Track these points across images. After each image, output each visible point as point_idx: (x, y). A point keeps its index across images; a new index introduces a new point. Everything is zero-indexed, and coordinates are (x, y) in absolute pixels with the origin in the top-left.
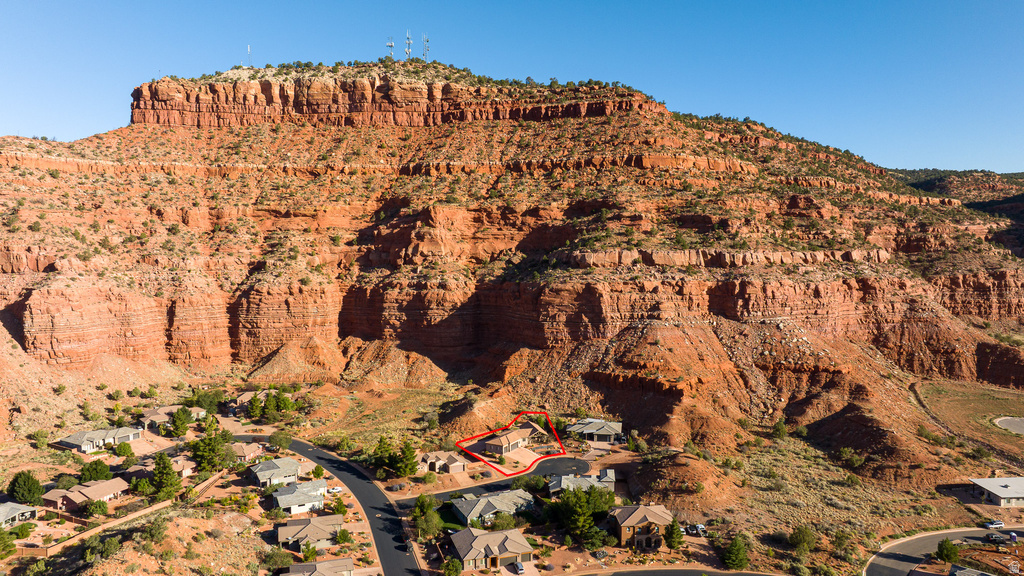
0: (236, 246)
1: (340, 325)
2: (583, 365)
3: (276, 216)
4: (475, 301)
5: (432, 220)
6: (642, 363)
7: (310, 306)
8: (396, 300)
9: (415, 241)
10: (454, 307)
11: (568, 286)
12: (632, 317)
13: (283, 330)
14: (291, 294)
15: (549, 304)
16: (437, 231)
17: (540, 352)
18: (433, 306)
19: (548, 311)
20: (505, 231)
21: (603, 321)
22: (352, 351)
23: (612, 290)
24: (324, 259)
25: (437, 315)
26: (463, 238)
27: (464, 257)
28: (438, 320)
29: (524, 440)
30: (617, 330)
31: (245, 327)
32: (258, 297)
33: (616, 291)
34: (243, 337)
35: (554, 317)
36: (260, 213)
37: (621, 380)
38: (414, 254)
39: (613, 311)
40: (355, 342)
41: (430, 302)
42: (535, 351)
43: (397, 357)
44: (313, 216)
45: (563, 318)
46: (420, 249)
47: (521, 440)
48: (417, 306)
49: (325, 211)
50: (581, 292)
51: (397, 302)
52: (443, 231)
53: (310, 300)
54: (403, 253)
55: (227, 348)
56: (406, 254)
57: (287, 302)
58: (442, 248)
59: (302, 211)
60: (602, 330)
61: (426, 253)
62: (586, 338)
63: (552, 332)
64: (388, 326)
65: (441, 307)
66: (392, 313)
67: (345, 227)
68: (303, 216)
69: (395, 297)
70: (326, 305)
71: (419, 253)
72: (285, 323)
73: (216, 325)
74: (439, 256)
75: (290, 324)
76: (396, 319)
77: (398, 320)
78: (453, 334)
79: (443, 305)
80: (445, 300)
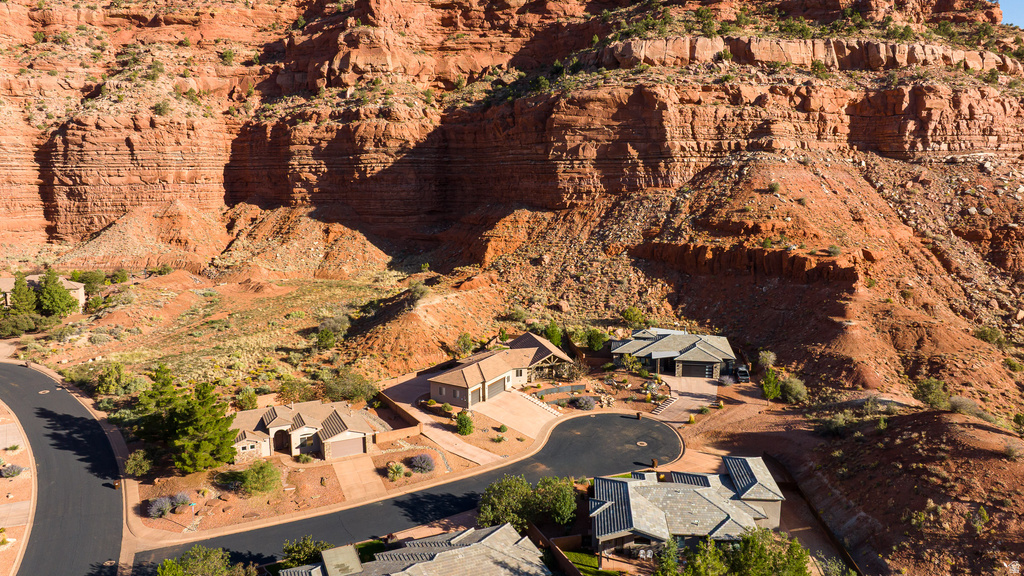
0: (63, 62)
1: (226, 185)
2: (632, 231)
3: (139, 26)
4: (440, 141)
5: (373, 14)
6: (751, 224)
7: (168, 149)
8: (310, 139)
9: (345, 49)
10: (403, 149)
11: (602, 93)
12: (718, 149)
13: (125, 189)
14: (137, 128)
15: (567, 126)
16: (380, 32)
17: (549, 215)
18: (369, 146)
19: (565, 141)
20: (491, 38)
21: (667, 155)
22: (241, 224)
23: (682, 101)
24: (206, 85)
25: (375, 161)
26: (425, 48)
27: (425, 78)
28: (378, 169)
30: (691, 173)
31: (63, 183)
32: (80, 133)
33: (690, 101)
34: (62, 200)
35: (575, 151)
36: (115, 21)
37: (709, 255)
38: (343, 69)
39: (684, 136)
40: (248, 211)
41: (363, 140)
42: (539, 214)
43: (310, 232)
44: (195, 23)
45: (591, 152)
46: (352, 60)
47: (512, 374)
48: (343, 148)
49: (212, 15)
50: (625, 101)
51: (312, 143)
52: (390, 32)
53: (169, 139)
54: (325, 69)
55: (38, 218)
56: (331, 71)
57: (128, 142)
58: (389, 58)
59: (178, 15)
60: (663, 171)
61: (361, 66)
62: (634, 188)
63: (572, 179)
64: (299, 184)
65: (381, 149)
66: (305, 162)
67: (243, 40)
68: (179, 23)
69: (308, 135)
70: (199, 150)
71: (351, 67)
72: (128, 176)
73: (12, 179)
74: (383, 71)
75: (136, 179)
76: (310, 172)
77: (314, 173)
78: (403, 194)
79: (385, 145)
80: (388, 136)
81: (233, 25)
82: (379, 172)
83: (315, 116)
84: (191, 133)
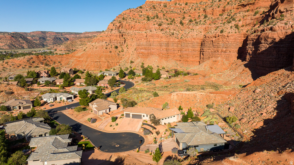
3: (243, 7)
7: (220, 43)
9: (279, 4)
10: (273, 42)
13: (211, 53)
14: (215, 37)
18: (263, 41)
22: (234, 65)
24: (246, 23)
25: (264, 46)
28: (263, 49)
29: (147, 116)
31: (202, 51)
32: (205, 39)
34: (202, 56)
36: (239, 7)
38: (276, 13)
41: (261, 39)
48: (257, 42)
51: (252, 41)
54: (271, 14)
55: (198, 59)
56: (273, 14)
57: (212, 41)
59: (251, 2)
61: (282, 10)
64: (248, 54)
65: (266, 42)
66: (250, 47)
68: (250, 4)
69: (252, 38)
70: (228, 43)
71: (278, 11)
72: (212, 49)
73: (194, 50)
74: (290, 11)
75: (213, 51)
76: (250, 50)
77: (251, 50)
79: (267, 41)
80: (268, 37)
81: (266, 2)
82: (263, 51)
83: (257, 31)
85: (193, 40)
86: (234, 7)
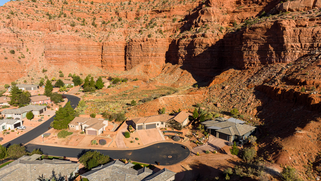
0: (137, 24)
1: (166, 57)
2: (259, 81)
3: (158, 13)
4: (220, 44)
5: (210, 3)
6: (303, 80)
7: (150, 47)
8: (184, 44)
9: (200, 15)
10: (207, 46)
11: (262, 25)
12: (312, 47)
13: (140, 58)
14: (144, 41)
15: (248, 38)
16: (211, 9)
17: (239, 71)
18: (197, 46)
19: (247, 44)
20: (252, 7)
21: (284, 49)
22: (166, 69)
23: (297, 26)
24: (167, 29)
25: (199, 51)
26: (228, 12)
27: (226, 23)
28: (199, 53)
29: (162, 123)
31: (128, 56)
32: (131, 43)
33: (301, 26)
34: (128, 60)
35: (250, 47)
36: (153, 12)
37: (280, 92)
38: (199, 22)
39: (295, 41)
40: (170, 65)
41: (196, 44)
42: (236, 71)
43: (179, 71)
44: (169, 11)
45: (256, 48)
46: (201, 19)
47: (160, 123)
48: (191, 47)
49: (174, 8)
50: (270, 28)
51: (184, 45)
52: (215, 8)
53: (150, 44)
54: (194, 22)
55: (123, 64)
56: (196, 22)
57: (141, 45)
58: (212, 17)
59: (166, 9)
60: (283, 56)
61: (204, 20)
62: (271, 62)
63: (248, 58)
64: (180, 58)
65: (201, 47)
66: (182, 51)
67: (180, 15)
68: (166, 11)
69: (183, 43)
70: (158, 47)
71: (201, 21)
72: (140, 54)
73: (119, 54)
74: (210, 21)
75: (142, 55)
76: (183, 54)
77: (184, 54)
78: (206, 62)
79: (201, 46)
80: (202, 43)
81: (179, 10)
82: (199, 54)
83: (187, 37)
84: (156, 42)
85: (116, 44)
86: (147, 12)
